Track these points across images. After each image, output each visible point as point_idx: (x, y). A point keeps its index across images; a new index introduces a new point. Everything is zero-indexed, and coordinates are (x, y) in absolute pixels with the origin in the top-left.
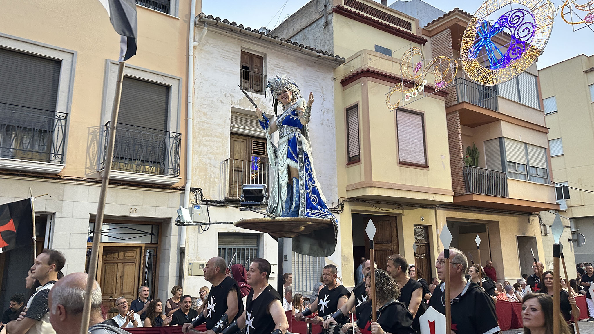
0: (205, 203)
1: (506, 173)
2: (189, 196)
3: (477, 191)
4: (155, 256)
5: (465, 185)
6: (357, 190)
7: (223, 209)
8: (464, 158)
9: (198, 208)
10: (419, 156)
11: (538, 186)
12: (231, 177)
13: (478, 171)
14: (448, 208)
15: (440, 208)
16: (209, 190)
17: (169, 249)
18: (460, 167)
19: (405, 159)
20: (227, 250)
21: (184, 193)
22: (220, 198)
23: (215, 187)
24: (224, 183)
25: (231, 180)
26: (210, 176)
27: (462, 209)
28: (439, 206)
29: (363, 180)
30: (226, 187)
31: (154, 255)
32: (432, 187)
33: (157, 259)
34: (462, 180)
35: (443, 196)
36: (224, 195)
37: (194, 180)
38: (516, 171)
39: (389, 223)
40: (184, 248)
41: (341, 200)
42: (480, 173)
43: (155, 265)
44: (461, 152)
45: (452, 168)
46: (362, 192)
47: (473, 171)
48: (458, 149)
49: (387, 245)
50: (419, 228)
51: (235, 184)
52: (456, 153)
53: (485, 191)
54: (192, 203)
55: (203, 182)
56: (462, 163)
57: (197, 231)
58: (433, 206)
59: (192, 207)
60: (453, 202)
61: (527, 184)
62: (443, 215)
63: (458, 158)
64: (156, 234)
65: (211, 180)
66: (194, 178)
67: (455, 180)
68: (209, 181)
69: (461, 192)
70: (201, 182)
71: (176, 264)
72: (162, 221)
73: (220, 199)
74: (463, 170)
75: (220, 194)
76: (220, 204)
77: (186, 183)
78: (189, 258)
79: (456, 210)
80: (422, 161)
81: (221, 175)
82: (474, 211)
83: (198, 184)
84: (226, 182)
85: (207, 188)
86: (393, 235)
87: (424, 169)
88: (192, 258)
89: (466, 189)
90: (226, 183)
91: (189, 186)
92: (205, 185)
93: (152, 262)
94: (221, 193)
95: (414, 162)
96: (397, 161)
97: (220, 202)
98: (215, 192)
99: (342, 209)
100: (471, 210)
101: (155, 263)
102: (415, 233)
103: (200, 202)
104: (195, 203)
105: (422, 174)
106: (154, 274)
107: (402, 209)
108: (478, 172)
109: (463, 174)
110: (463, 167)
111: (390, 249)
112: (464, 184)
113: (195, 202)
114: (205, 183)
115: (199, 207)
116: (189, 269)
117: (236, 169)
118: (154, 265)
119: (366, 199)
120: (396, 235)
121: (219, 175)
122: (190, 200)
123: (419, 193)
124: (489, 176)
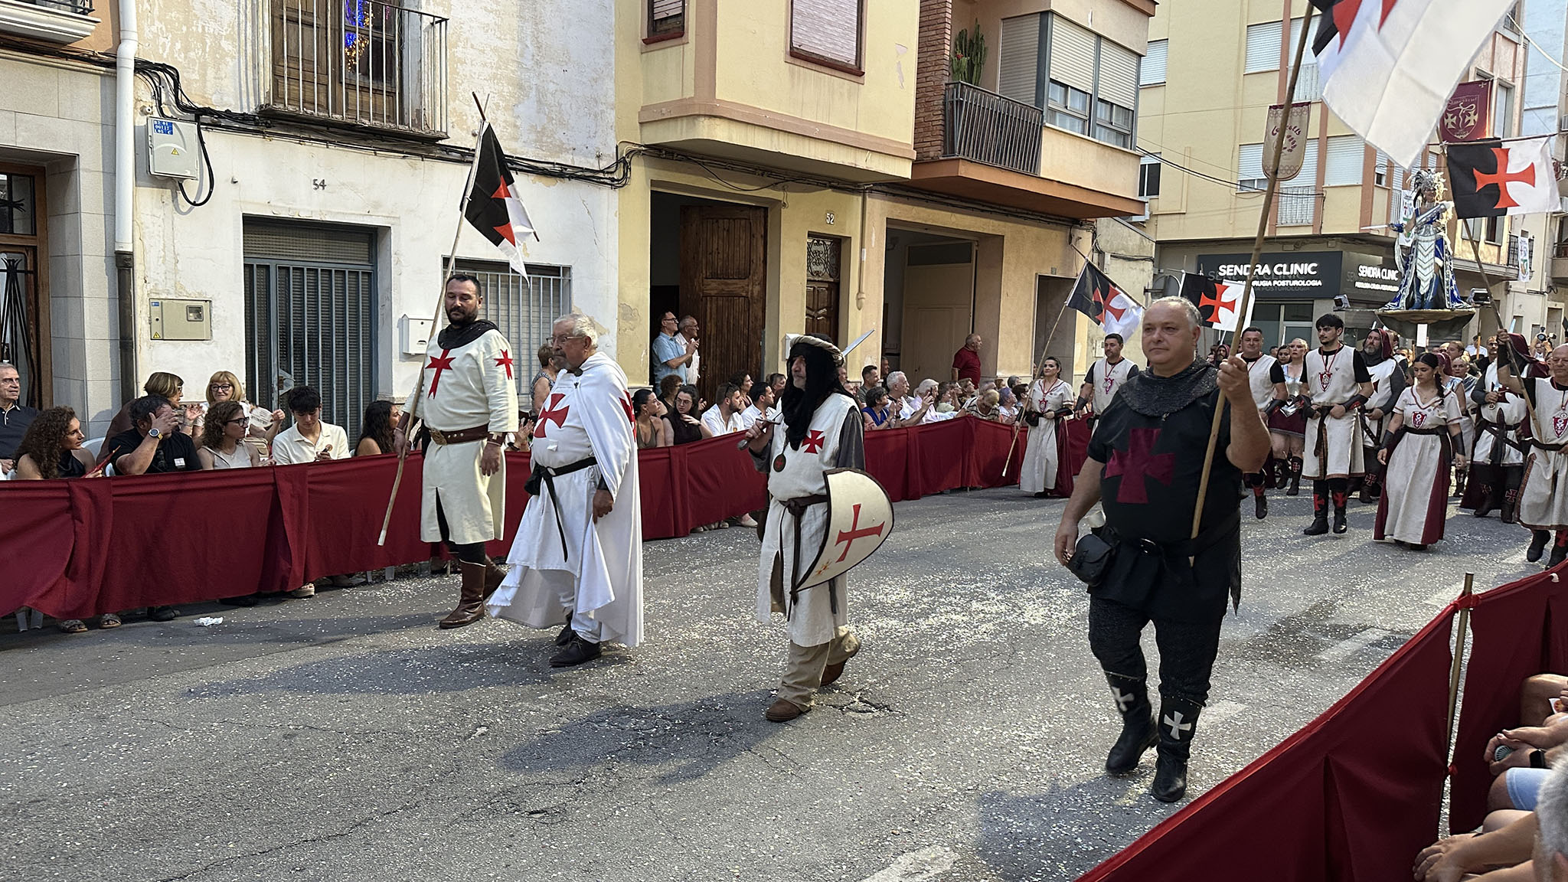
0: (192, 116)
1: (1042, 112)
2: (132, 89)
3: (971, 154)
4: (32, 276)
5: (945, 136)
6: (672, 123)
7: (254, 142)
8: (951, 60)
9: (168, 130)
10: (842, 37)
11: (1108, 152)
12: (277, 41)
13: (981, 99)
14: (894, 195)
15: (875, 194)
16: (204, 76)
17: (78, 255)
18: (937, 83)
19: (807, 43)
20: (272, 270)
21: (114, 77)
22: (241, 105)
23: (223, 66)
24: (254, 57)
25: (278, 50)
26: (203, 27)
27: (927, 201)
28: (875, 188)
29: (690, 93)
30: (261, 70)
31: (26, 272)
32: (864, 132)
33: (40, 283)
34: (938, 120)
35: (890, 160)
36: (257, 94)
37: (148, 35)
38: (1066, 107)
39: (748, 225)
40: (131, 254)
41: (625, 149)
42: (984, 104)
43: (33, 300)
44: (946, 41)
45: (919, 85)
46: (684, 130)
47: (967, 98)
48: (938, 32)
49: (736, 284)
50: (818, 244)
51: (291, 65)
52: (935, 43)
53: (989, 155)
54: (143, 112)
55: (178, 46)
56: (944, 72)
57: (171, 204)
58: (859, 186)
59: (147, 126)
60: (909, 176)
61: (1084, 144)
62: (880, 210)
63: (938, 57)
64: (27, 204)
65: (208, 41)
66: (147, 30)
67: (922, 120)
68: (199, 45)
69: (932, 154)
70: (173, 45)
71: (106, 303)
72: (45, 164)
73: (242, 109)
74: (944, 92)
75: (241, 90)
76: (242, 126)
77: (118, 41)
78: (150, 287)
79: (911, 200)
80: (848, 56)
81: (243, 26)
82: (953, 206)
83: (161, 51)
84: (261, 53)
85: (196, 69)
86: (754, 257)
87: (853, 78)
88: (160, 288)
89: (944, 147)
90: (261, 58)
91: (129, 52)
92: (186, 57)
93: (22, 292)
94: (244, 89)
95: (829, 56)
96: (786, 47)
97: (244, 118)
98: (222, 82)
99: (625, 174)
100: (947, 204)
101: (32, 297)
102: (809, 255)
103: (173, 112)
104: (156, 114)
105: (846, 94)
106: (32, 331)
107: (784, 190)
108: (980, 103)
109: (944, 104)
110: (946, 84)
111: (744, 294)
112: (942, 133)
113: (154, 108)
114: (186, 49)
115: (171, 129)
116: (154, 320)
117: (294, 15)
118: (28, 303)
119: (693, 153)
120: (762, 259)
121: (236, 29)
122: (137, 100)
123: (832, 146)
124: (1004, 114)
